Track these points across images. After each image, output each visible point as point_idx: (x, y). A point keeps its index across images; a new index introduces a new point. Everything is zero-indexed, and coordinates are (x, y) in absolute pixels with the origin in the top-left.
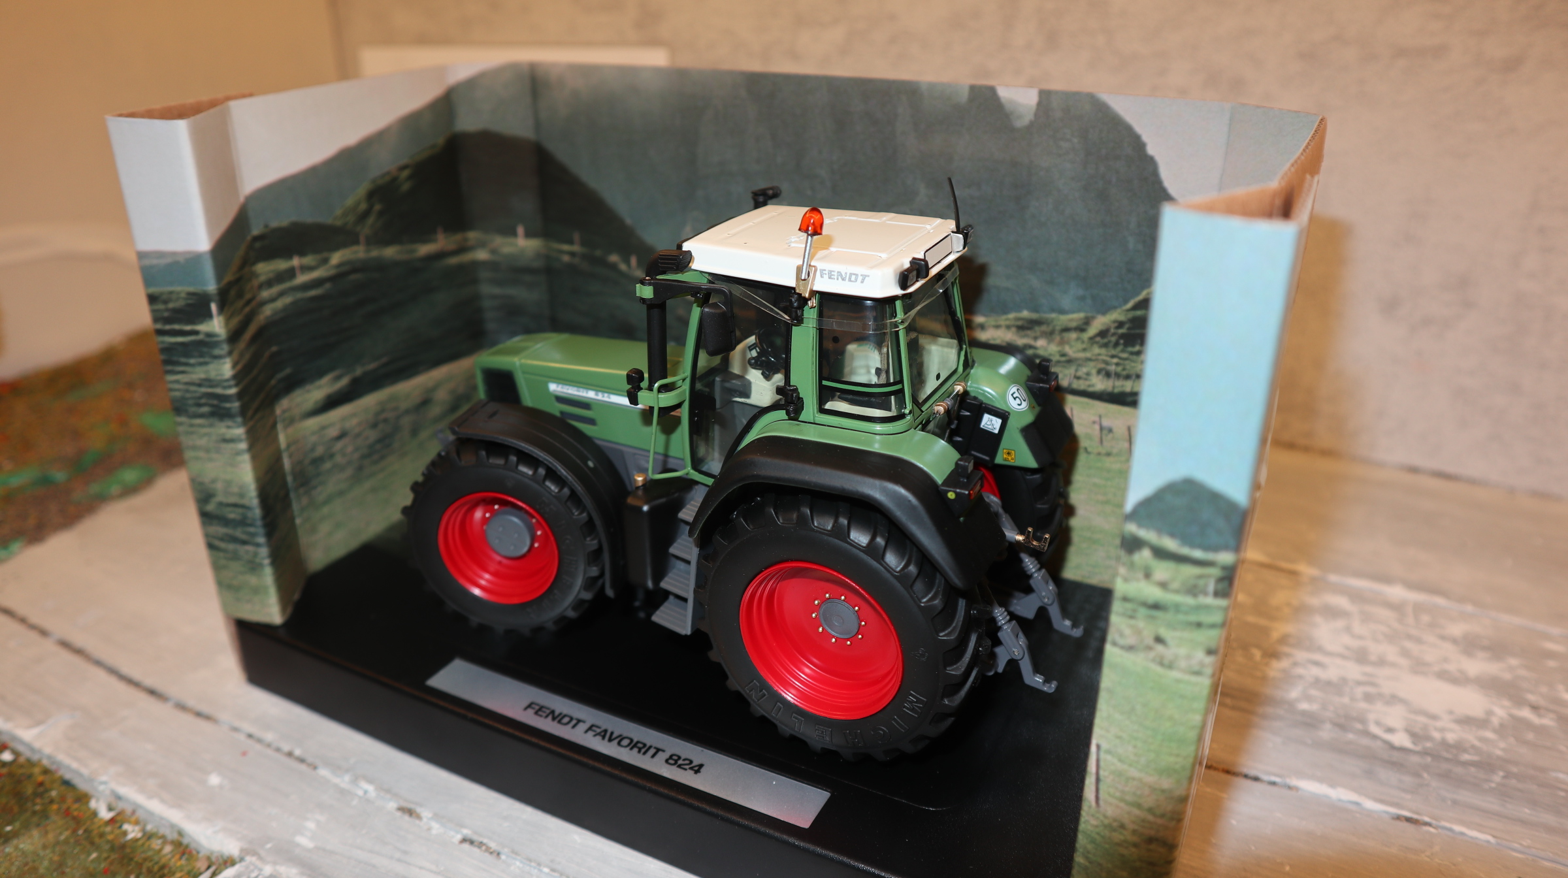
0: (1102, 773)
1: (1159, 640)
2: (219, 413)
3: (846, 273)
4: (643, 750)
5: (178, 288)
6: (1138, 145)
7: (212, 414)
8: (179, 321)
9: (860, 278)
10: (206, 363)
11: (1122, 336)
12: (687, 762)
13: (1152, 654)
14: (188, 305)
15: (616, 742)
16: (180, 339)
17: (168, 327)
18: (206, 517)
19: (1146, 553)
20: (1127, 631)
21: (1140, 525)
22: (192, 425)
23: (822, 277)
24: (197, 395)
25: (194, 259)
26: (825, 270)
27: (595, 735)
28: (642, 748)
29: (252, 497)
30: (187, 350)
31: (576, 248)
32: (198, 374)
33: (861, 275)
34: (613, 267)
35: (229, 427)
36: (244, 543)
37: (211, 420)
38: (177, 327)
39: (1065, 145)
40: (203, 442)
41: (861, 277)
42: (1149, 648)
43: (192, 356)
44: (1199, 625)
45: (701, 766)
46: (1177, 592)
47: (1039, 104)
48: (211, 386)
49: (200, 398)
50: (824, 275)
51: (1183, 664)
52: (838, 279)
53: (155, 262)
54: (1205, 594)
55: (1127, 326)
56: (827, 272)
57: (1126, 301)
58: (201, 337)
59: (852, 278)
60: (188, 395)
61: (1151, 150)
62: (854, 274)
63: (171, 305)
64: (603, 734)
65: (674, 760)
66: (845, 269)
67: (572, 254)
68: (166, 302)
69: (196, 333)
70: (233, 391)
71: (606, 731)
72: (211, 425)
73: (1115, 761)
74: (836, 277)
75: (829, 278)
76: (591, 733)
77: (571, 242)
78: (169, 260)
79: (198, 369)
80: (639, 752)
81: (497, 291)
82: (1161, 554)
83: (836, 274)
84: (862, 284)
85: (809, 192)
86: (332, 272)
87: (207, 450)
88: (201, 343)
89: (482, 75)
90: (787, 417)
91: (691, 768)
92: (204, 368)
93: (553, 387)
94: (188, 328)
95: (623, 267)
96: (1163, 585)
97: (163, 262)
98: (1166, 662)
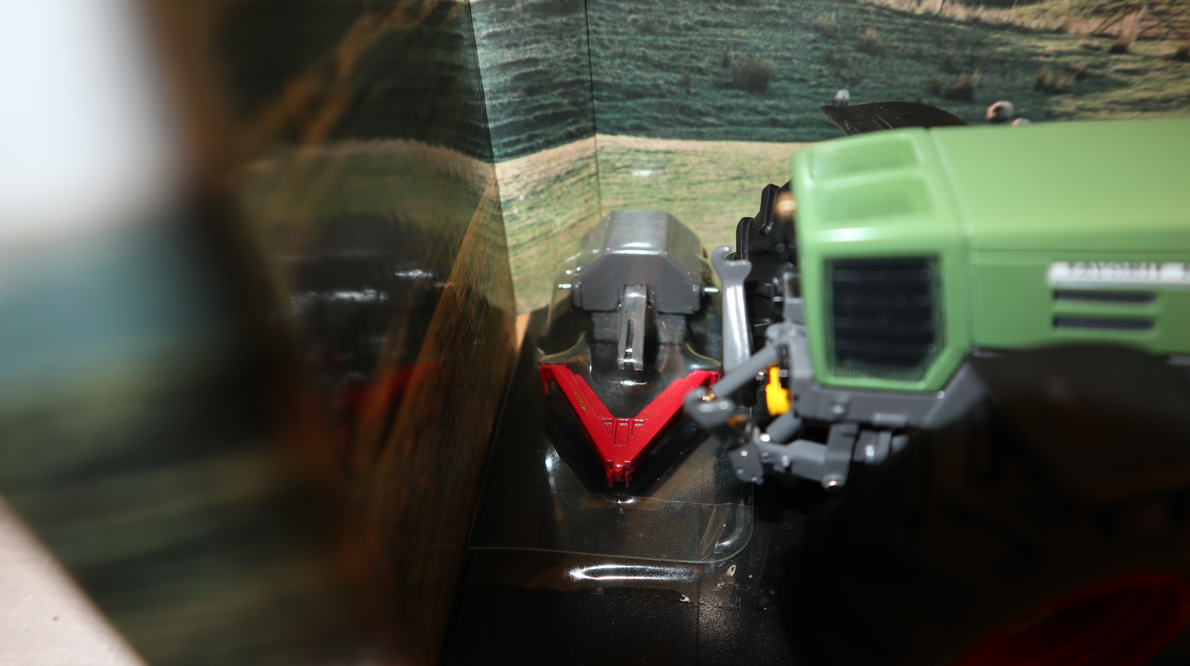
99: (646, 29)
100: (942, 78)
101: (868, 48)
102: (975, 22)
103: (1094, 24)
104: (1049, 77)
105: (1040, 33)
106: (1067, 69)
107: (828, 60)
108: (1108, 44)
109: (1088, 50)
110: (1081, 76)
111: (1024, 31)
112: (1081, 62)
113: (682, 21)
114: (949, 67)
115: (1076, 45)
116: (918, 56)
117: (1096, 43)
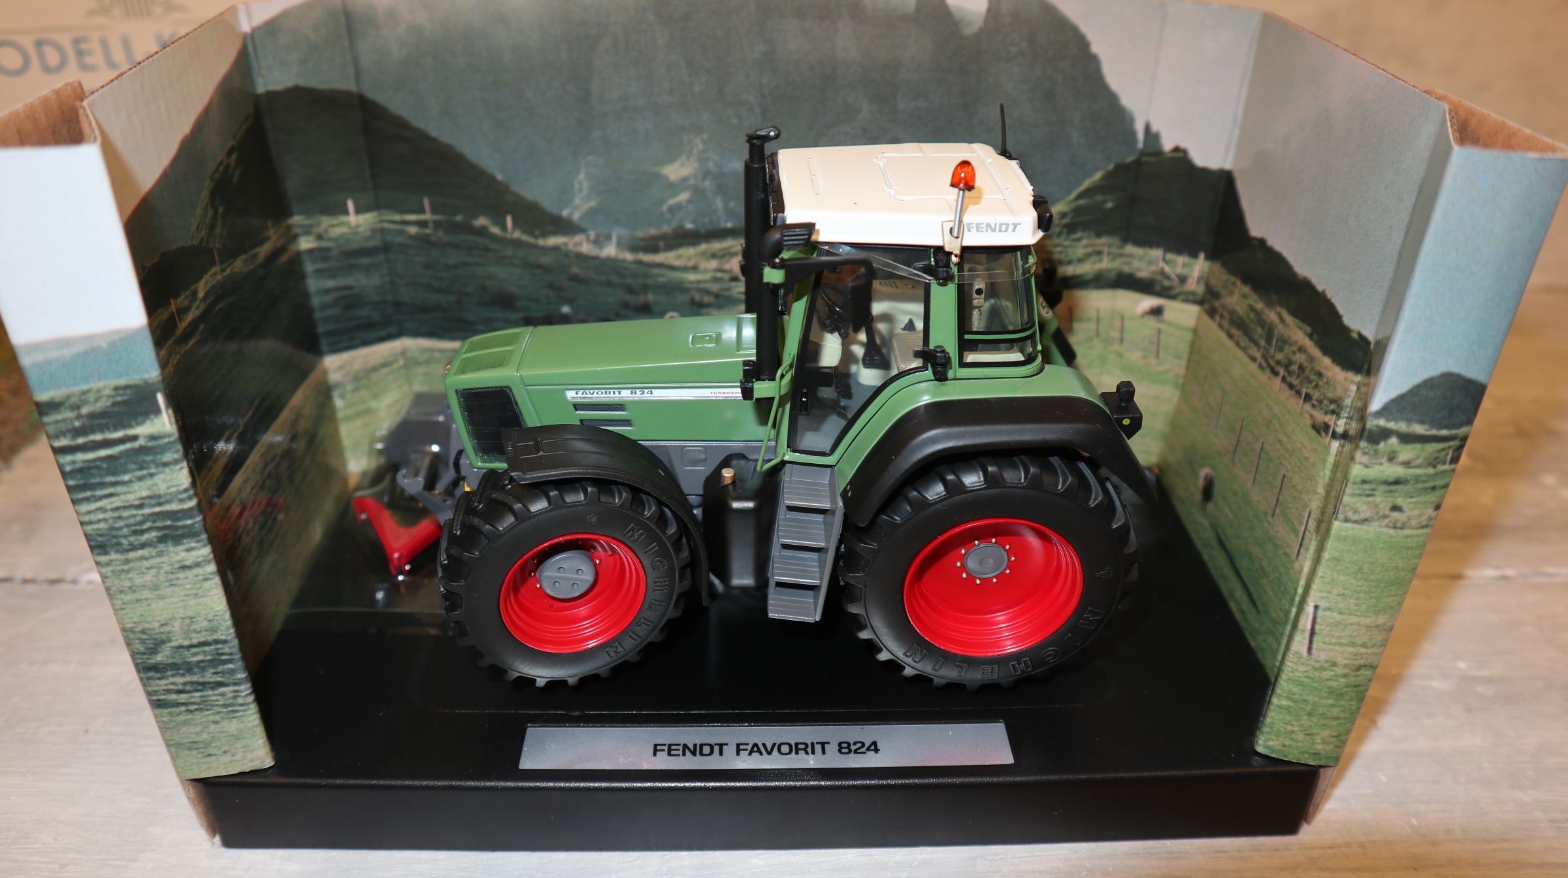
0: (1317, 627)
1: (1396, 508)
2: (172, 535)
3: (996, 225)
4: (809, 750)
5: (95, 385)
6: (1082, 43)
7: (162, 540)
8: (102, 429)
9: (1011, 227)
10: (151, 475)
11: (1066, 226)
12: (859, 745)
13: (1387, 521)
14: (115, 404)
15: (775, 752)
16: (103, 453)
17: (81, 441)
18: (148, 669)
19: (1394, 440)
20: (1363, 508)
21: (1388, 420)
22: (127, 561)
23: (969, 230)
24: (139, 519)
25: (121, 342)
26: (972, 224)
27: (750, 754)
28: (808, 748)
29: (226, 629)
30: (114, 465)
31: (427, 216)
32: (141, 490)
33: (1012, 224)
34: (483, 232)
35: (189, 550)
36: (221, 684)
37: (161, 546)
38: (98, 437)
39: (1013, 49)
40: (149, 577)
41: (1013, 226)
42: (1385, 517)
43: (126, 472)
44: (1434, 488)
45: (875, 743)
46: (1419, 467)
47: (989, 10)
48: (160, 504)
49: (142, 523)
50: (972, 229)
51: (1414, 523)
52: (987, 230)
53: (53, 354)
54: (1444, 463)
55: (1070, 215)
56: (974, 226)
57: (1069, 192)
58: (141, 442)
59: (1003, 227)
60: (120, 524)
61: (1095, 48)
62: (1004, 224)
63: (85, 410)
64: (755, 749)
65: (844, 748)
66: (992, 220)
67: (422, 224)
68: (77, 407)
69: (135, 438)
70: (193, 503)
71: (755, 745)
72: (160, 554)
73: (1335, 615)
74: (984, 229)
75: (977, 231)
76: (744, 754)
77: (421, 211)
78: (81, 348)
79: (136, 486)
80: (807, 753)
81: (330, 283)
82: (1406, 438)
83: (984, 226)
84: (1013, 233)
85: (735, 121)
86: (203, 307)
87: (156, 587)
88: (143, 450)
89: (285, 14)
90: (933, 378)
91: (868, 749)
92: (149, 482)
93: (571, 395)
94: (119, 434)
95: (495, 230)
96: (1407, 464)
97: (68, 352)
98: (1399, 525)
99: (428, 266)
100: (628, 297)
101: (575, 278)
102: (639, 262)
103: (714, 264)
104: (697, 297)
105: (684, 269)
106: (707, 292)
107: (551, 286)
108: (727, 276)
109: (716, 280)
110: (717, 296)
111: (672, 268)
112: (715, 287)
113: (451, 261)
114: (631, 290)
115: (708, 276)
116: (609, 284)
117: (719, 275)
